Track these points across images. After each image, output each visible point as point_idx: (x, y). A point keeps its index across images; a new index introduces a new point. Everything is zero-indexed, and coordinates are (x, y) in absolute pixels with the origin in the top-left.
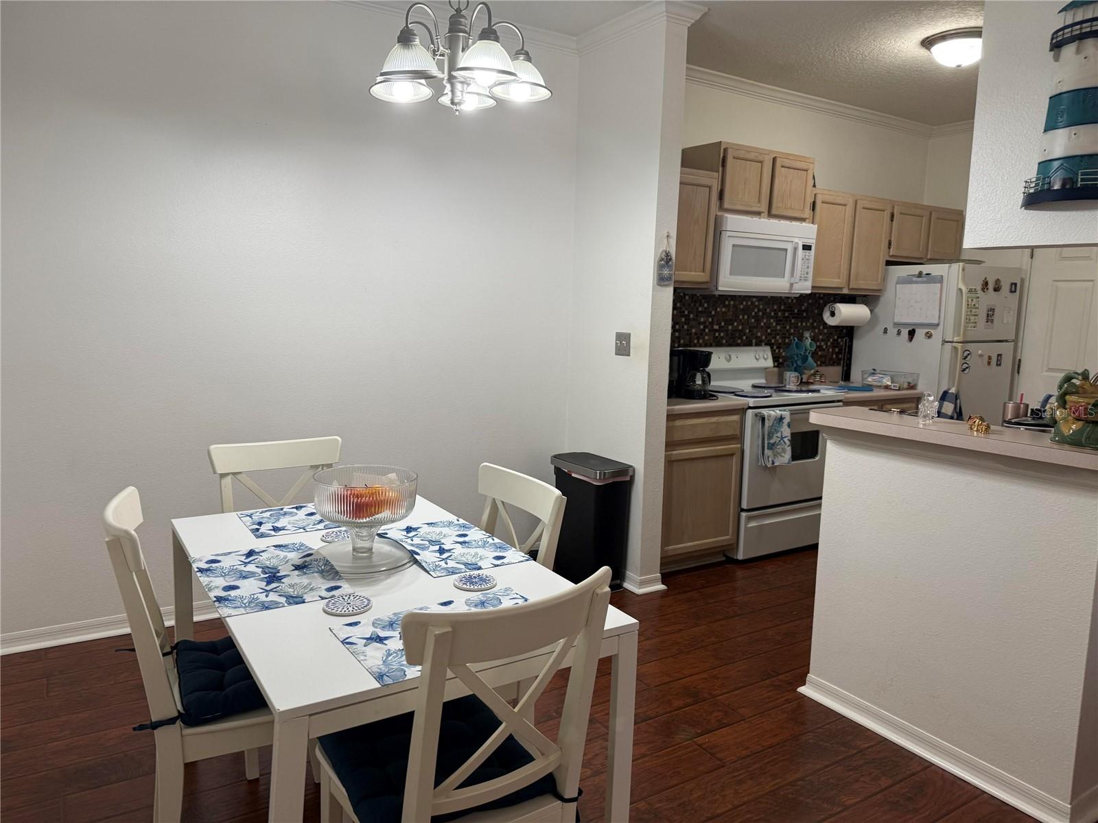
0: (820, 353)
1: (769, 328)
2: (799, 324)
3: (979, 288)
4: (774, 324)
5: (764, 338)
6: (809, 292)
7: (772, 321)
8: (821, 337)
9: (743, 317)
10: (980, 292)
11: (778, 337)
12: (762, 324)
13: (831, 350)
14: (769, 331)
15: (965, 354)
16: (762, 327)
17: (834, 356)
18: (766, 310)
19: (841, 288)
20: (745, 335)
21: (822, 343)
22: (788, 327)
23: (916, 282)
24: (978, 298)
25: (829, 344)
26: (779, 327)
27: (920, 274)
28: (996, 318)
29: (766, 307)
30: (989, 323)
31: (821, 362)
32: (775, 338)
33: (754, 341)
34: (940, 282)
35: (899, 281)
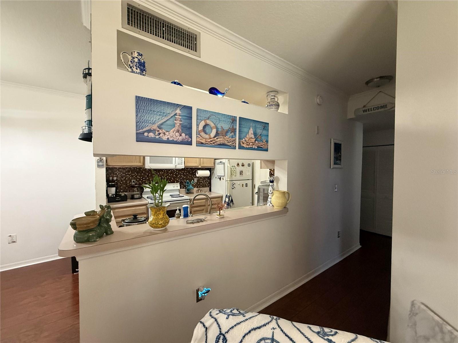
0: (201, 184)
1: (181, 177)
2: (193, 176)
3: (236, 166)
4: (183, 176)
5: (179, 180)
6: (184, 168)
7: (182, 175)
8: (201, 179)
9: (171, 175)
10: (236, 167)
11: (185, 180)
12: (178, 176)
13: (205, 183)
14: (181, 178)
15: (233, 184)
16: (178, 177)
17: (207, 185)
18: (179, 173)
19: (198, 166)
20: (172, 180)
21: (202, 181)
22: (188, 177)
23: (220, 164)
24: (235, 168)
25: (204, 181)
26: (185, 177)
27: (221, 162)
28: (243, 173)
29: (179, 172)
30: (241, 175)
31: (202, 186)
32: (184, 180)
33: (175, 181)
34: (224, 164)
35: (217, 164)
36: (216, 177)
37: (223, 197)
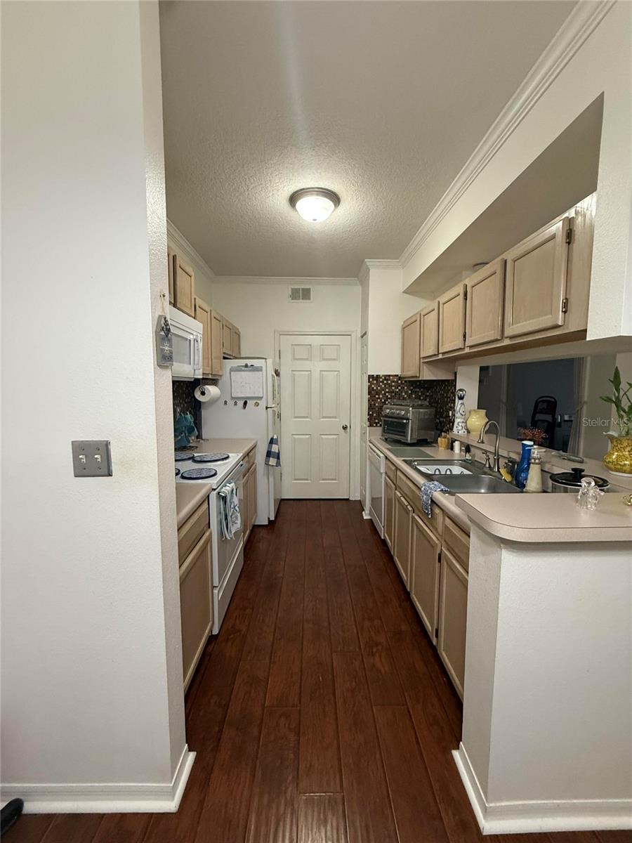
6: (201, 377)
19: (209, 375)
23: (244, 370)
27: (246, 366)
34: (261, 370)
35: (232, 370)
36: (226, 403)
37: (257, 442)
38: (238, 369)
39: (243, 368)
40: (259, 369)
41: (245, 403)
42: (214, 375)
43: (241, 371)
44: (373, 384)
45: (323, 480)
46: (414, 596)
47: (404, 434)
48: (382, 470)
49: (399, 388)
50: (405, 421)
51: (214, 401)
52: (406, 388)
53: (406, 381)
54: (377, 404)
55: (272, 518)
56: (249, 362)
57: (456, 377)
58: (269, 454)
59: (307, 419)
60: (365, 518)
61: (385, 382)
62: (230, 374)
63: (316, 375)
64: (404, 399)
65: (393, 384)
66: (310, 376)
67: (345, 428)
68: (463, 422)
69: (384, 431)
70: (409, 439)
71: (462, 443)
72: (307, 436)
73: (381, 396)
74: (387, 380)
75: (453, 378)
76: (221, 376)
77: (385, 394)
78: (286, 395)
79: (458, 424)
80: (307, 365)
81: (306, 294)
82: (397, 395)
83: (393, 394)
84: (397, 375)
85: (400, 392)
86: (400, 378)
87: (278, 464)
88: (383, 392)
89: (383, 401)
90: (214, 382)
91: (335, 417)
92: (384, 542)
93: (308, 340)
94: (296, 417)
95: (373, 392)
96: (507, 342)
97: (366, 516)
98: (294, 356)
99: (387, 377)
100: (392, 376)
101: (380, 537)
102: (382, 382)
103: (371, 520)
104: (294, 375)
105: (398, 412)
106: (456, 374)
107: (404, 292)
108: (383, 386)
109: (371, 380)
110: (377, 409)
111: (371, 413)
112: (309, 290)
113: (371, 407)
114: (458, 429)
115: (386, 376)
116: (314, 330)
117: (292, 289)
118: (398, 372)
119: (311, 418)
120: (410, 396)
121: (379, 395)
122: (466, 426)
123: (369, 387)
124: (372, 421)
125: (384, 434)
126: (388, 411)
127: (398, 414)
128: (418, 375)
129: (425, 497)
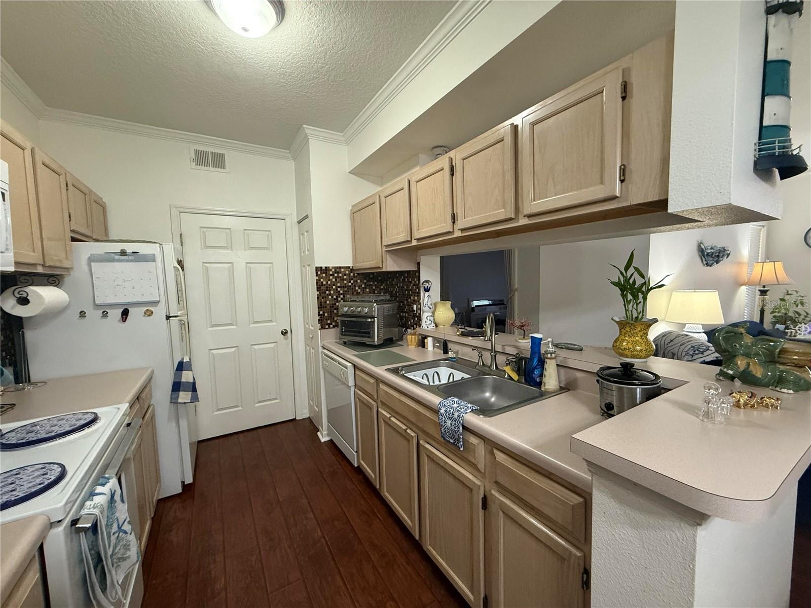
6: (12, 270)
23: (120, 260)
27: (124, 253)
34: (154, 261)
35: (92, 260)
36: (82, 314)
37: (153, 372)
38: (108, 258)
39: (117, 257)
40: (151, 258)
41: (125, 313)
42: (49, 267)
43: (113, 260)
44: (322, 278)
45: (259, 402)
46: (430, 548)
47: (369, 334)
48: (351, 382)
49: (352, 281)
50: (370, 320)
51: (53, 314)
52: (359, 281)
53: (358, 274)
54: (328, 302)
55: (189, 480)
56: (130, 248)
57: (419, 269)
58: (177, 387)
59: (232, 327)
60: (323, 440)
61: (336, 275)
62: (90, 266)
63: (240, 267)
64: (358, 294)
65: (345, 277)
66: (232, 271)
67: (284, 333)
68: (431, 316)
69: (342, 333)
70: (376, 340)
71: (435, 339)
72: (233, 350)
73: (332, 292)
74: (338, 273)
75: (416, 269)
76: (67, 269)
77: (337, 290)
78: (195, 295)
79: (427, 318)
80: (224, 255)
81: (218, 161)
82: (351, 290)
83: (346, 289)
84: (349, 267)
85: (352, 287)
86: (352, 270)
87: (195, 399)
88: (334, 287)
89: (335, 297)
90: (53, 279)
91: (271, 321)
92: (359, 470)
93: (227, 222)
94: (213, 326)
95: (322, 288)
96: (523, 221)
97: (324, 438)
98: (205, 242)
99: (338, 270)
100: (343, 267)
101: (351, 465)
102: (333, 275)
103: (331, 440)
104: (207, 268)
105: (359, 309)
106: (419, 264)
107: (349, 173)
108: (334, 280)
109: (319, 273)
110: (328, 307)
111: (321, 313)
112: (222, 156)
113: (321, 306)
114: (427, 324)
115: (336, 268)
116: (233, 209)
117: (196, 152)
118: (350, 265)
119: (236, 325)
120: (363, 290)
121: (330, 291)
122: (434, 319)
123: (318, 281)
124: (324, 322)
125: (343, 337)
126: (346, 309)
127: (360, 312)
128: (381, 266)
129: (449, 422)
